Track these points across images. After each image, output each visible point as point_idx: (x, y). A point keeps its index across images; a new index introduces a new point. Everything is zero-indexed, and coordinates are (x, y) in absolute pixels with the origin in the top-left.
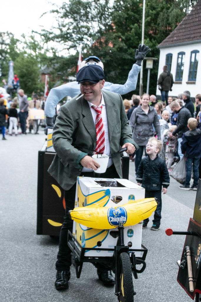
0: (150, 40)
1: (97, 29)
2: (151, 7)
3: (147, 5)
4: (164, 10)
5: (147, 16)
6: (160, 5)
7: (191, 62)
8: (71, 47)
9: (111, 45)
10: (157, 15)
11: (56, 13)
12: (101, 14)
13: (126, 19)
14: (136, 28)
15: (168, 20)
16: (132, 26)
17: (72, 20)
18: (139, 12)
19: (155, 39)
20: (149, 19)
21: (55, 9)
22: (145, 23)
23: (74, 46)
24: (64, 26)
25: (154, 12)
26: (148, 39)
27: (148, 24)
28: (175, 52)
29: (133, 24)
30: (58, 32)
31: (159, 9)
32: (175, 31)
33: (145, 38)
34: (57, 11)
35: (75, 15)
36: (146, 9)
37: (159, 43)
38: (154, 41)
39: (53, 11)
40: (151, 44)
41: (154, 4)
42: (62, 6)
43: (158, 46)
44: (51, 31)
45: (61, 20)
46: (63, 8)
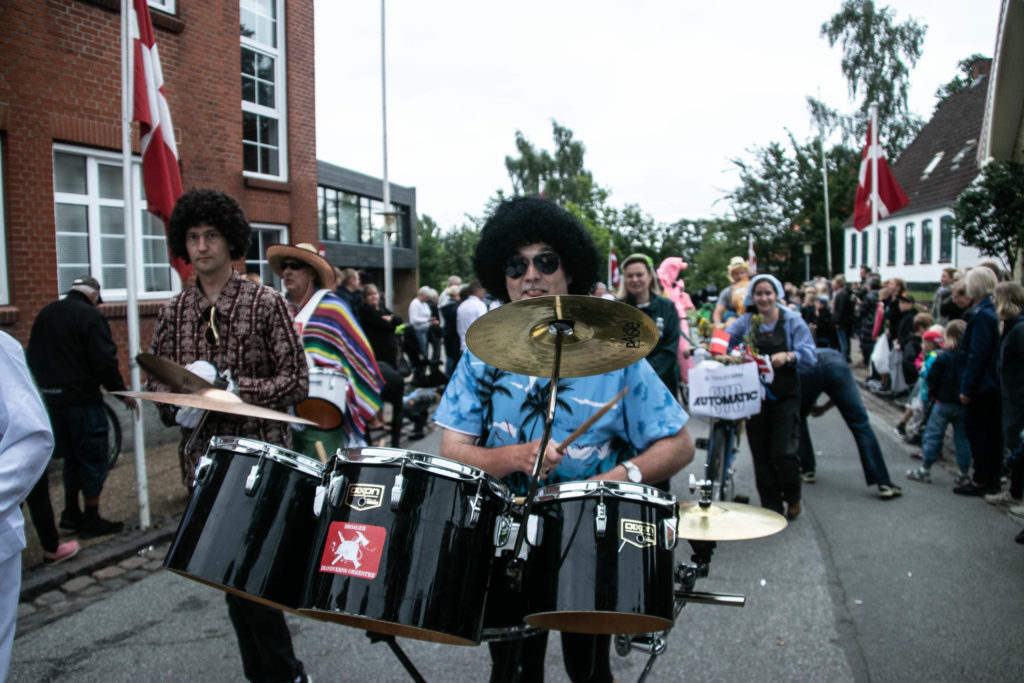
1: (780, 211)
5: (830, 193)
6: (850, 178)
7: (907, 238)
9: (797, 228)
10: (846, 188)
11: (730, 199)
14: (820, 207)
16: (816, 204)
17: (749, 204)
18: (821, 188)
20: (835, 195)
21: (729, 195)
22: (830, 200)
24: (740, 212)
25: (840, 187)
27: (833, 203)
28: (859, 232)
29: (818, 201)
30: (733, 219)
31: (848, 183)
33: (831, 217)
34: (731, 197)
35: (753, 198)
36: (829, 187)
38: (838, 220)
39: (727, 197)
41: (841, 179)
42: (734, 190)
44: (725, 219)
45: (737, 206)
46: (737, 193)
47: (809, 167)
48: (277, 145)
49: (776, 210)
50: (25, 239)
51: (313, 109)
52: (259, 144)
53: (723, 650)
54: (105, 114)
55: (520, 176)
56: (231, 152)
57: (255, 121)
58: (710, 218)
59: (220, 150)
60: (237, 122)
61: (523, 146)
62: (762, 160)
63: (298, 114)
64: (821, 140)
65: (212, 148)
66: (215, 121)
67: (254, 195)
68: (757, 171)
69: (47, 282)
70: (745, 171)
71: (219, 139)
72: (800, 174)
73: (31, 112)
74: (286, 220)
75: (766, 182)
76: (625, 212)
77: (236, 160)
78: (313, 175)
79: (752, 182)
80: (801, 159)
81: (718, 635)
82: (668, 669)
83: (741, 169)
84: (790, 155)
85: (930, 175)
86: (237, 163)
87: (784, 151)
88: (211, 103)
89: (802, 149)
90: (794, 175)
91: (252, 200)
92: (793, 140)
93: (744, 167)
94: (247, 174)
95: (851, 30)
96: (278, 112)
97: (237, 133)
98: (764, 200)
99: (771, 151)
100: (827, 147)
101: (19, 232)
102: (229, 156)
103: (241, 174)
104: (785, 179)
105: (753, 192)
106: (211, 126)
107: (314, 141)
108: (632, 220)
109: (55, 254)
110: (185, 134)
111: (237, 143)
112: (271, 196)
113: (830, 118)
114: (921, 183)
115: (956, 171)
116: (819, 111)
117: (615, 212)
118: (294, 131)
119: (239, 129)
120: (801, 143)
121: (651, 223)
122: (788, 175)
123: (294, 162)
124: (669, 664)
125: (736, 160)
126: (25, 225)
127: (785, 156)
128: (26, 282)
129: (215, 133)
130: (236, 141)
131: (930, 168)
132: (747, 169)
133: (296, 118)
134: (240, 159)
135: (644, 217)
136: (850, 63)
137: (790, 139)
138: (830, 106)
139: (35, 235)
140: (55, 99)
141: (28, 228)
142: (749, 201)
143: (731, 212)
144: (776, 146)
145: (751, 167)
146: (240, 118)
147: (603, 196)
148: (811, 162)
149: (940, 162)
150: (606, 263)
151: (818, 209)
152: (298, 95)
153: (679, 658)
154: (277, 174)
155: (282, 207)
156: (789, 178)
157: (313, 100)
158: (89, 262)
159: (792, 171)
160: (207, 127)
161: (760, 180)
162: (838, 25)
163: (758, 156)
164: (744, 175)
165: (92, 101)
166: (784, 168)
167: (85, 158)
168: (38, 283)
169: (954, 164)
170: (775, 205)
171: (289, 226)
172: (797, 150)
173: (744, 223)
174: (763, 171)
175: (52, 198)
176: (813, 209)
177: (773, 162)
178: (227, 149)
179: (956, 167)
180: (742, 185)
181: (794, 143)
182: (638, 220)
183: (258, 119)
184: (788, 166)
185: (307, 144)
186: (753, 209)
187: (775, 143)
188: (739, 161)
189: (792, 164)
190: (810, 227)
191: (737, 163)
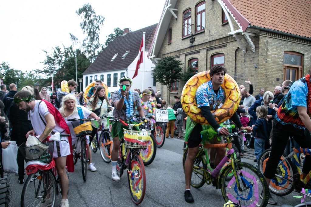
0: (79, 72)
1: (58, 68)
2: (78, 60)
3: (77, 60)
4: (83, 61)
5: (77, 63)
6: (82, 60)
8: (48, 75)
9: (64, 74)
10: (81, 63)
12: (59, 63)
13: (69, 64)
14: (73, 68)
15: (85, 65)
16: (72, 67)
17: (48, 65)
18: (74, 62)
19: (81, 71)
20: (78, 64)
23: (50, 75)
24: (45, 68)
25: (80, 62)
26: (78, 71)
27: (78, 66)
28: (89, 76)
29: (72, 66)
30: (43, 70)
31: (81, 61)
32: (88, 69)
33: (77, 71)
35: (49, 63)
37: (83, 73)
38: (80, 72)
39: (41, 62)
40: (79, 73)
41: (79, 59)
43: (83, 74)
44: (40, 70)
45: (44, 65)
46: (45, 61)
62: (53, 51)
64: (73, 47)
68: (51, 54)
70: (47, 54)
72: (66, 57)
76: (2, 64)
79: (50, 58)
80: (66, 52)
83: (46, 53)
84: (62, 50)
85: (114, 60)
89: (66, 49)
90: (64, 58)
92: (63, 45)
93: (47, 52)
95: (84, 14)
100: (74, 49)
104: (60, 58)
105: (50, 61)
113: (76, 40)
114: (111, 62)
115: (124, 60)
116: (73, 37)
120: (66, 47)
121: (12, 69)
127: (61, 50)
131: (114, 58)
136: (83, 24)
138: (77, 37)
144: (58, 47)
145: (49, 53)
148: (69, 54)
149: (117, 57)
156: (62, 58)
159: (64, 56)
161: (53, 58)
162: (80, 11)
163: (52, 49)
166: (60, 55)
169: (123, 57)
172: (65, 49)
174: (53, 55)
176: (70, 68)
179: (124, 58)
180: (46, 59)
181: (64, 47)
182: (8, 67)
184: (62, 54)
187: (57, 46)
188: (45, 51)
189: (63, 53)
190: (69, 74)
191: (44, 51)
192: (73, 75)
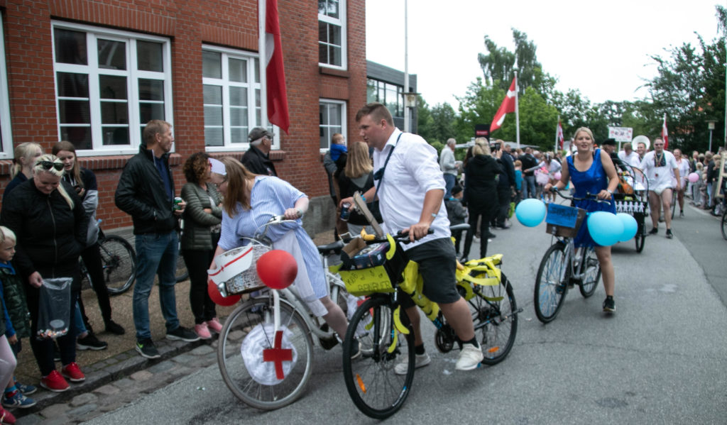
1: (688, 96)
9: (700, 109)
11: (649, 87)
16: (718, 92)
18: (722, 79)
21: (649, 83)
24: (657, 96)
29: (719, 90)
30: (651, 102)
34: (650, 85)
39: (647, 85)
42: (653, 80)
45: (654, 92)
46: (655, 82)
47: (713, 62)
48: (340, 45)
49: (685, 95)
50: (185, 109)
51: (364, 19)
52: (328, 44)
53: (688, 400)
54: (234, 23)
55: (490, 68)
56: (311, 49)
57: (326, 27)
58: (632, 100)
59: (305, 48)
60: (315, 29)
61: (490, 46)
62: (676, 57)
63: (354, 22)
65: (300, 47)
66: (302, 28)
67: (325, 79)
68: (671, 64)
69: (198, 138)
70: (662, 65)
71: (305, 40)
72: (706, 67)
73: (189, 23)
74: (346, 98)
75: (679, 74)
76: (568, 95)
77: (314, 55)
78: (364, 65)
79: (667, 74)
80: (707, 56)
81: (682, 390)
82: (652, 409)
83: (659, 63)
84: (698, 52)
86: (314, 57)
87: (694, 49)
88: (300, 15)
89: (709, 48)
90: (701, 69)
91: (324, 83)
92: (701, 41)
93: (661, 62)
94: (321, 64)
96: (341, 22)
97: (315, 36)
98: (676, 88)
99: (683, 49)
101: (182, 104)
102: (309, 52)
103: (317, 65)
104: (694, 71)
105: (667, 81)
106: (300, 31)
107: (365, 42)
108: (574, 102)
109: (203, 119)
110: (284, 37)
111: (315, 43)
112: (337, 80)
117: (562, 95)
118: (351, 34)
119: (316, 33)
120: (709, 43)
121: (588, 104)
122: (696, 69)
123: (351, 56)
124: (652, 405)
125: (655, 57)
126: (185, 100)
127: (695, 53)
128: (186, 138)
129: (303, 36)
130: (314, 41)
132: (664, 64)
133: (353, 26)
134: (317, 54)
135: (582, 99)
137: (699, 40)
139: (191, 106)
140: (203, 14)
141: (187, 101)
142: (664, 88)
143: (650, 96)
144: (689, 45)
145: (667, 62)
146: (317, 25)
147: (552, 82)
148: (715, 58)
150: (555, 132)
151: (719, 95)
152: (354, 9)
153: (659, 402)
154: (340, 66)
155: (343, 87)
156: (697, 71)
157: (364, 13)
158: (223, 124)
159: (699, 65)
160: (297, 32)
161: (674, 72)
163: (673, 54)
164: (661, 68)
165: (226, 15)
166: (694, 63)
167: (220, 54)
168: (192, 138)
170: (684, 92)
171: (348, 101)
172: (704, 49)
173: (658, 104)
174: (674, 67)
175: (201, 81)
176: (715, 95)
177: (685, 59)
178: (309, 47)
180: (659, 75)
181: (703, 44)
182: (578, 101)
183: (328, 26)
184: (696, 62)
185: (360, 44)
186: (666, 94)
187: (687, 44)
188: (658, 58)
189: (700, 60)
190: (711, 109)
191: (656, 59)
192: (721, 113)
